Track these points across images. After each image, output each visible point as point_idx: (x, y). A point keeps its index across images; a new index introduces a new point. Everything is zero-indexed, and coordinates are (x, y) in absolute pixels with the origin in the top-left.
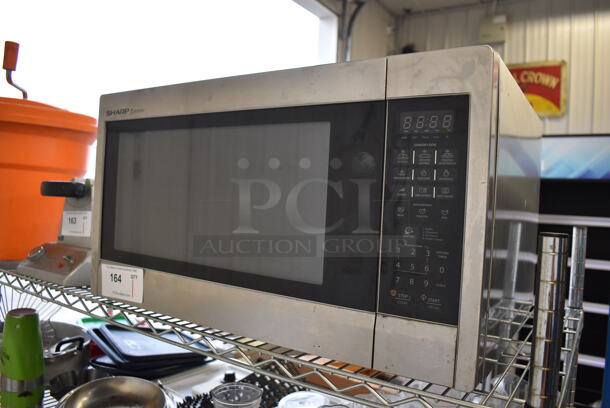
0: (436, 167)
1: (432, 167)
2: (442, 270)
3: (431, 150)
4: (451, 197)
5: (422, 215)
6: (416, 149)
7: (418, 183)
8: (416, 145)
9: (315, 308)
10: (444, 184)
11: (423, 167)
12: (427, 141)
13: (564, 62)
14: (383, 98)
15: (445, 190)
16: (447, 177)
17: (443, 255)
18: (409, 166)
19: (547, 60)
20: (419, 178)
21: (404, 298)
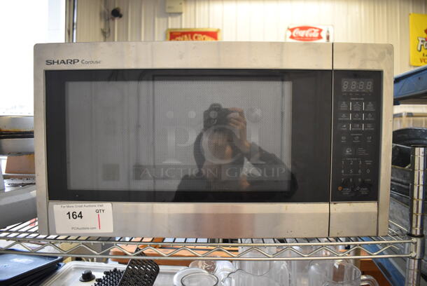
0: (363, 112)
1: (362, 112)
2: (368, 171)
3: (361, 102)
4: (372, 129)
5: (357, 141)
6: (352, 101)
7: (353, 122)
8: (352, 99)
9: (286, 207)
10: (369, 122)
11: (357, 112)
12: (358, 97)
13: (219, 30)
14: (331, 68)
15: (369, 126)
16: (370, 118)
17: (369, 163)
18: (348, 112)
19: (209, 28)
20: (355, 119)
21: (347, 191)
